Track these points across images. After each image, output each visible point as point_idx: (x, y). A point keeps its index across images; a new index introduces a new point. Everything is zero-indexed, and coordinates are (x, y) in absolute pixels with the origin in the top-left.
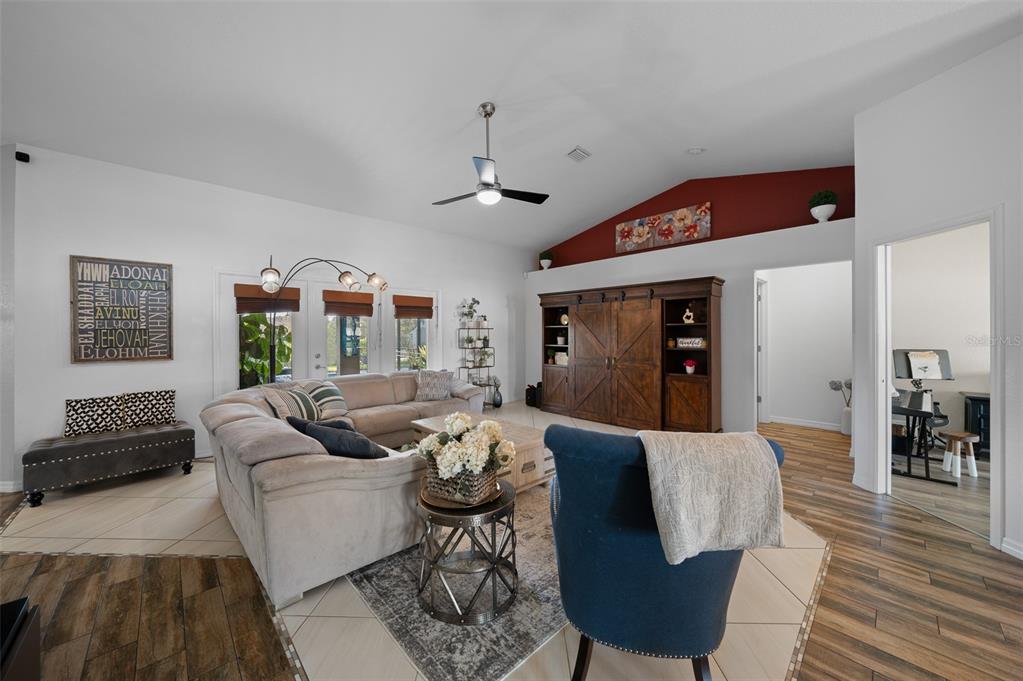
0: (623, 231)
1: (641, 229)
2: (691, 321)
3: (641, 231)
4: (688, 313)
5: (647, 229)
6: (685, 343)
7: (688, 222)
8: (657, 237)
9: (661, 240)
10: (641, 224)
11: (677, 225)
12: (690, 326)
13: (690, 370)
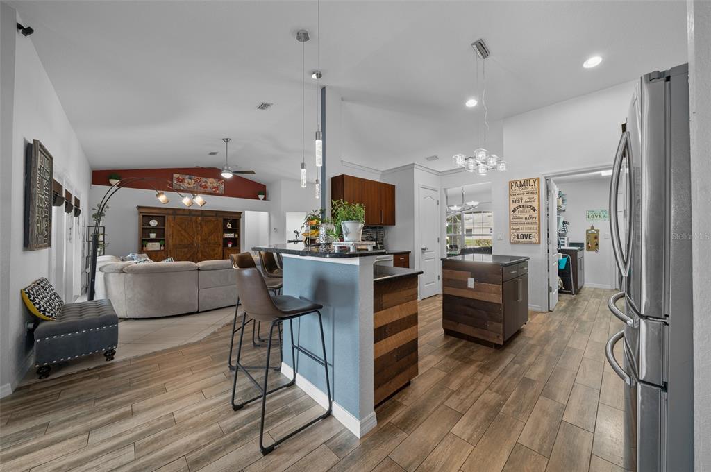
0: (178, 179)
1: (190, 181)
2: (230, 227)
3: (189, 182)
4: (229, 224)
5: (193, 182)
6: (232, 235)
7: (215, 185)
8: (199, 187)
9: (202, 190)
10: (190, 178)
11: (209, 185)
12: (229, 229)
13: (230, 246)
